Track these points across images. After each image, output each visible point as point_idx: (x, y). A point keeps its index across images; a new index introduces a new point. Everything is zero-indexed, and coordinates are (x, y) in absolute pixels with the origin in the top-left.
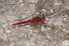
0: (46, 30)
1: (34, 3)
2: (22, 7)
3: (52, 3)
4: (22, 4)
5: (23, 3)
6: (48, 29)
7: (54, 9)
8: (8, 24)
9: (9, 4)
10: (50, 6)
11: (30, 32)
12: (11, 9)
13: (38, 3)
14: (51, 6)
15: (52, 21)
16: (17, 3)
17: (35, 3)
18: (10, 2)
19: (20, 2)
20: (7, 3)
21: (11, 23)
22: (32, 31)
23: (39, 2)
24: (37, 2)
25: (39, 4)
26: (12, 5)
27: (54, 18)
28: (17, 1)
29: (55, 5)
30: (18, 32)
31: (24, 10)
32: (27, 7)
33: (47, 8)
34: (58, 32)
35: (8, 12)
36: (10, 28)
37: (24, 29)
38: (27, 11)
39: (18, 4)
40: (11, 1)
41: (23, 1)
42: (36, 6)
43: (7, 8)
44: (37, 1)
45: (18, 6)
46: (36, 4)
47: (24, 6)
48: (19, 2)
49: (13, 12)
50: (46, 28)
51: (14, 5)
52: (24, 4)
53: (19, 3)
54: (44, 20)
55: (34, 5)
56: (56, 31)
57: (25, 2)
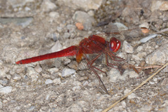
1: (91, 8)
2: (54, 21)
3: (146, 5)
4: (53, 15)
5: (55, 10)
6: (128, 76)
7: (151, 21)
8: (6, 69)
9: (13, 15)
10: (139, 13)
11: (73, 86)
12: (17, 29)
13: (102, 7)
14: (142, 12)
15: (145, 54)
16: (38, 11)
17: (93, 10)
18: (17, 11)
19: (48, 10)
20: (7, 15)
22: (79, 83)
23: (106, 5)
24: (98, 6)
25: (104, 11)
26: (23, 18)
27: (151, 45)
28: (39, 7)
29: (153, 10)
30: (35, 91)
31: (59, 29)
32: (68, 22)
33: (128, 20)
34: (159, 81)
35: (9, 36)
36: (12, 81)
37: (55, 81)
38: (68, 31)
39: (42, 15)
40: (20, 9)
41: (57, 5)
42: (95, 17)
43: (5, 26)
44: (100, 3)
45: (40, 20)
46: (96, 12)
47: (59, 19)
48: (44, 10)
49: (23, 38)
50: (122, 73)
51: (28, 17)
52: (60, 14)
53: (45, 13)
54: (115, 45)
55: (91, 13)
56: (155, 80)
57: (61, 9)
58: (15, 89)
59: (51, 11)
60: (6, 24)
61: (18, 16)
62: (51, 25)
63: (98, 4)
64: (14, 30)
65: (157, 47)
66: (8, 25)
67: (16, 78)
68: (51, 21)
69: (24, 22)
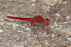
0: (47, 36)
5: (35, 3)
8: (4, 23)
12: (16, 7)
15: (62, 28)
17: (50, 6)
21: (8, 22)
23: (57, 5)
24: (53, 5)
25: (55, 8)
26: (21, 3)
27: (66, 25)
31: (33, 11)
32: (38, 9)
35: (11, 10)
36: (4, 28)
38: (36, 13)
41: (37, 1)
42: (50, 9)
43: (11, 5)
44: (55, 4)
47: (35, 7)
49: (17, 11)
53: (31, 3)
56: (60, 39)
57: (38, 3)
58: (4, 31)
59: (33, 3)
60: (12, 4)
61: (19, 2)
62: (31, 9)
63: (53, 4)
64: (14, 8)
65: (68, 26)
66: (13, 5)
67: (6, 27)
68: (31, 7)
69: (20, 5)
